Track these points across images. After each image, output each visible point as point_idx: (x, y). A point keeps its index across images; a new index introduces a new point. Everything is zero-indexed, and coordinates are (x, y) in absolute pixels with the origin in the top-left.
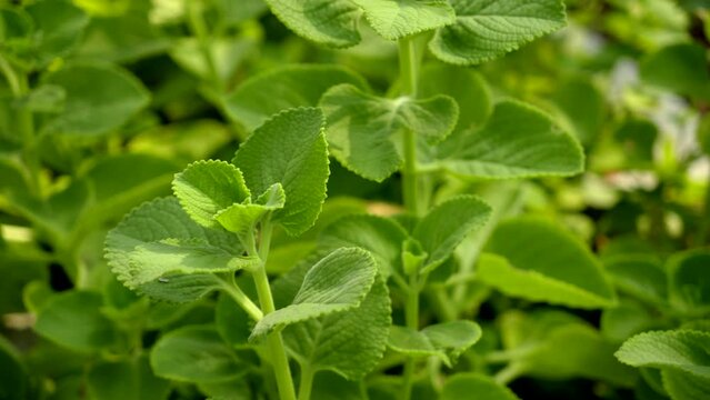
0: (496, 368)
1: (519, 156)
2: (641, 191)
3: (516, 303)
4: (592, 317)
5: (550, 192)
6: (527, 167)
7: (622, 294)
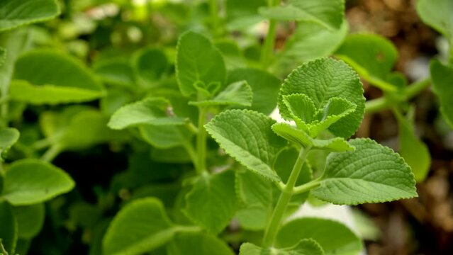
0: (42, 152)
1: (15, 12)
2: (108, 18)
3: (47, 107)
4: (95, 104)
5: (51, 30)
6: (23, 18)
7: (108, 86)
